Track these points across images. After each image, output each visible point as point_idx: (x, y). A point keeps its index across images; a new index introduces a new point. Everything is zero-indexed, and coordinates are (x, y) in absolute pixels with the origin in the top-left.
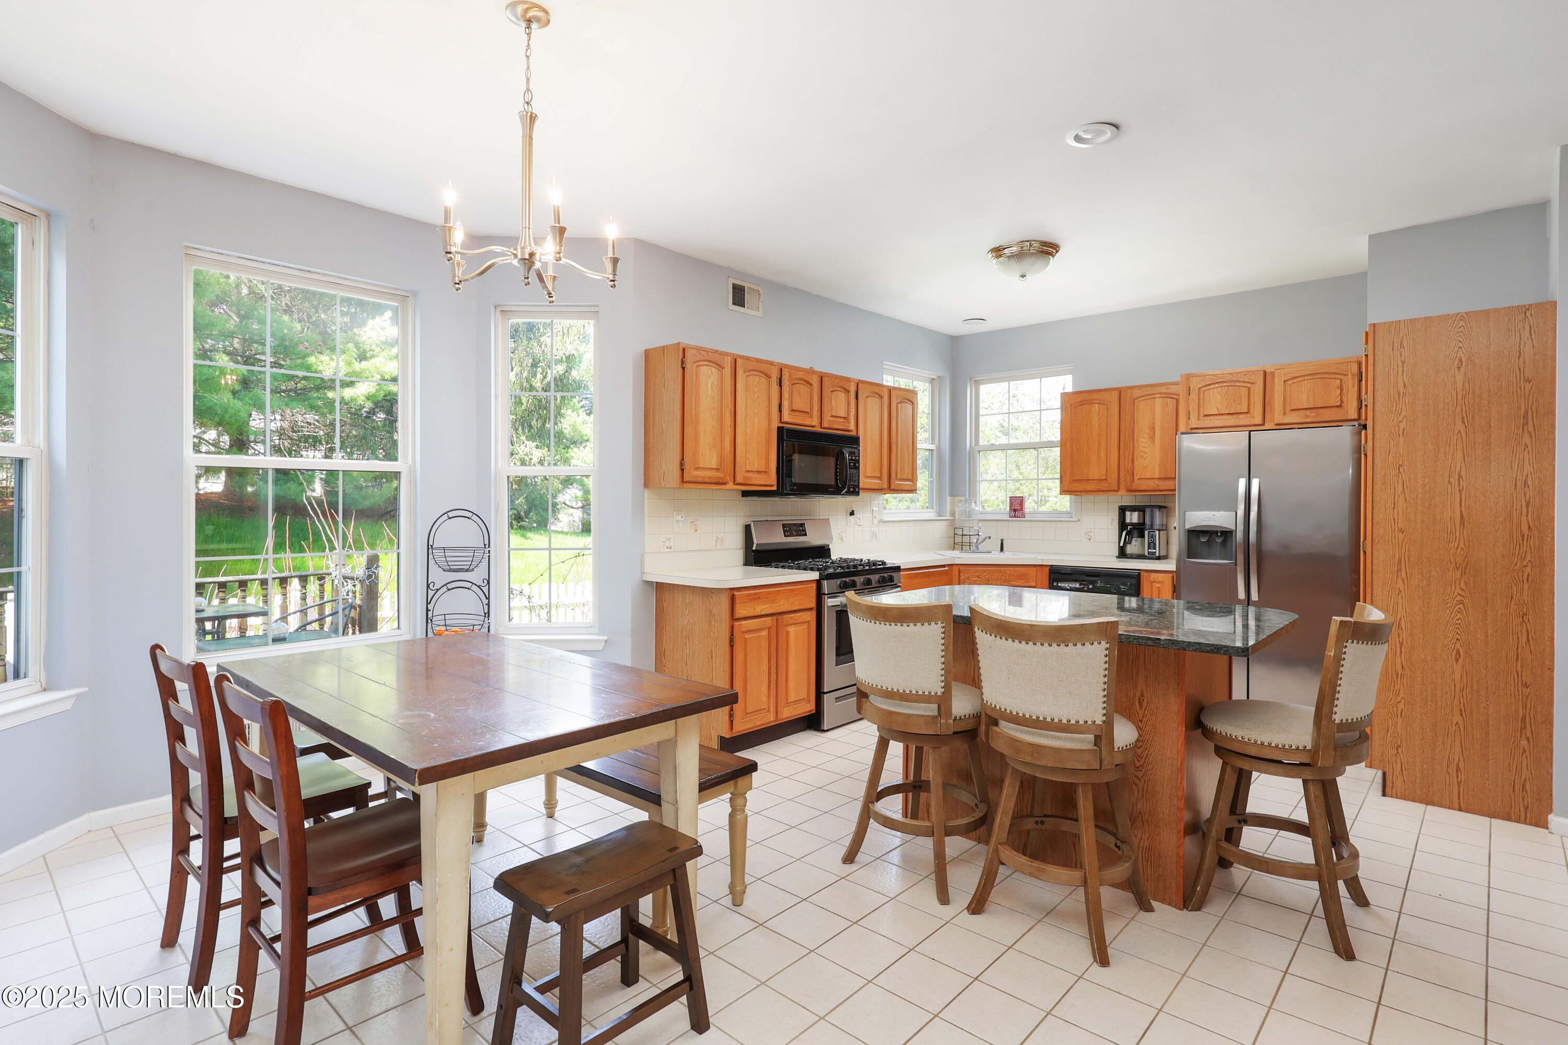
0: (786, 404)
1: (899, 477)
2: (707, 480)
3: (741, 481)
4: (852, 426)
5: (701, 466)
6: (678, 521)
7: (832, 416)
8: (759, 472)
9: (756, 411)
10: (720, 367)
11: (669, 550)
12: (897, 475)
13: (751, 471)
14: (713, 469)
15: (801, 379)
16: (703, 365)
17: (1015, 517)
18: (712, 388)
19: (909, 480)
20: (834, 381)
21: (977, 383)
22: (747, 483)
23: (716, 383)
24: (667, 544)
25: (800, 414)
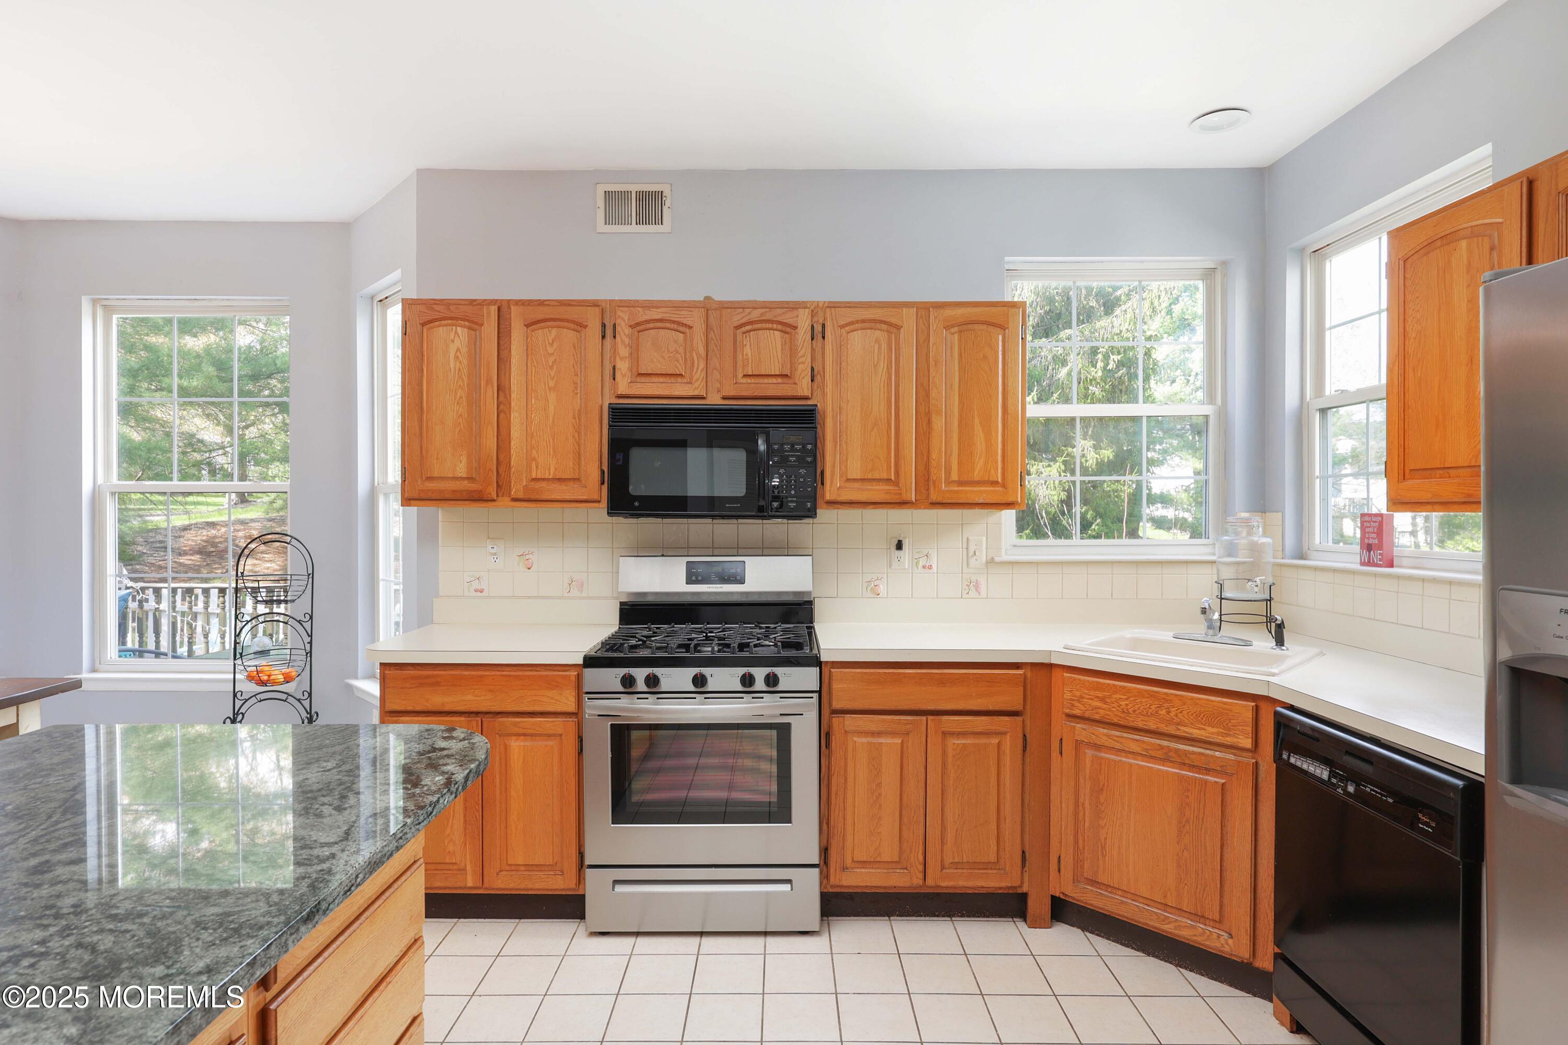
0: (623, 366)
1: (955, 476)
2: (447, 496)
3: (521, 495)
4: (803, 387)
5: (436, 475)
6: (495, 554)
7: (745, 376)
8: (560, 480)
9: (552, 384)
10: (474, 324)
11: (479, 594)
12: (948, 472)
13: (544, 479)
14: (462, 478)
15: (661, 320)
16: (440, 326)
17: (1369, 563)
18: (456, 357)
19: (994, 483)
20: (750, 313)
21: (1320, 254)
22: (532, 497)
23: (464, 350)
24: (476, 585)
25: (661, 379)
